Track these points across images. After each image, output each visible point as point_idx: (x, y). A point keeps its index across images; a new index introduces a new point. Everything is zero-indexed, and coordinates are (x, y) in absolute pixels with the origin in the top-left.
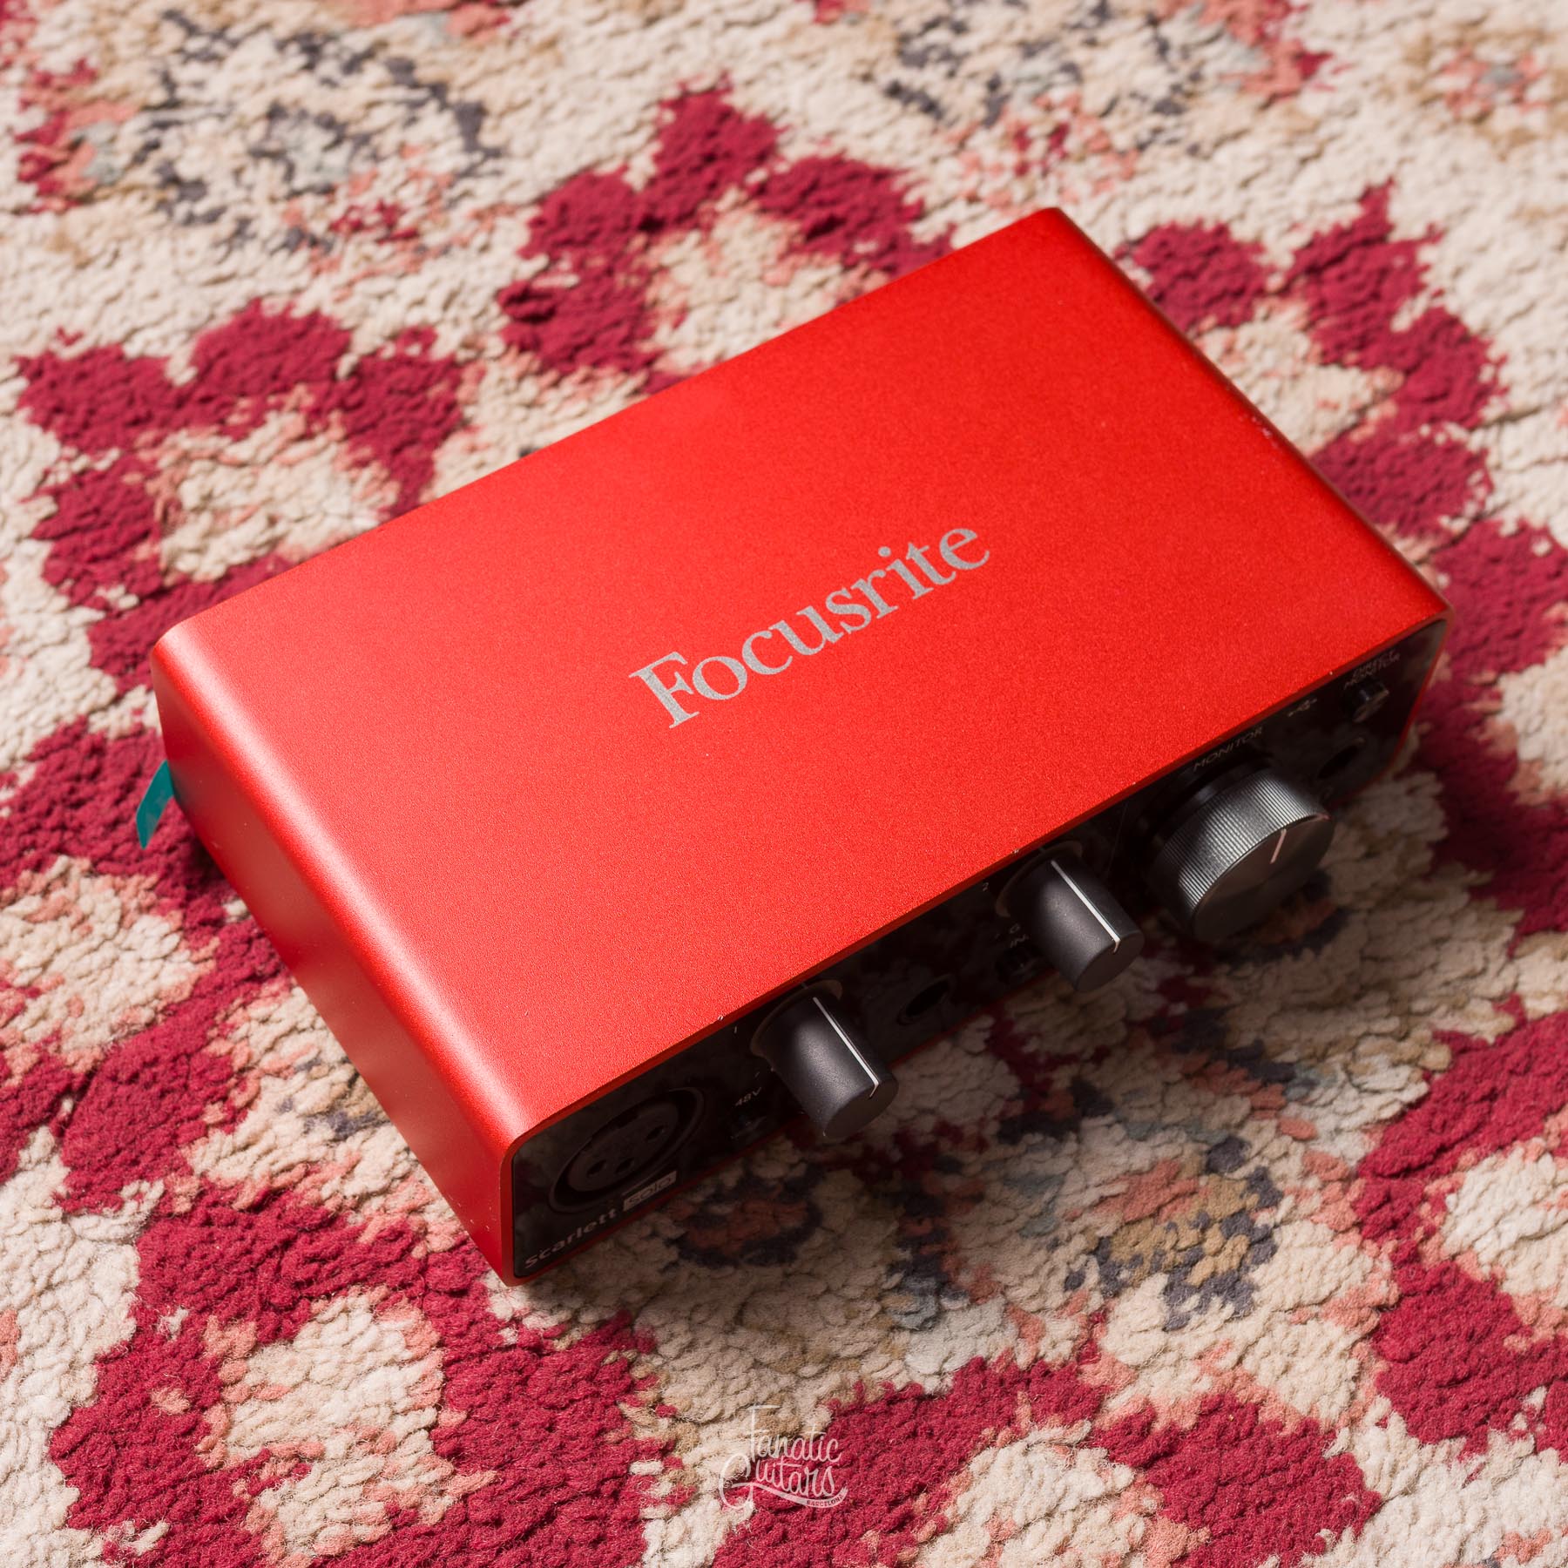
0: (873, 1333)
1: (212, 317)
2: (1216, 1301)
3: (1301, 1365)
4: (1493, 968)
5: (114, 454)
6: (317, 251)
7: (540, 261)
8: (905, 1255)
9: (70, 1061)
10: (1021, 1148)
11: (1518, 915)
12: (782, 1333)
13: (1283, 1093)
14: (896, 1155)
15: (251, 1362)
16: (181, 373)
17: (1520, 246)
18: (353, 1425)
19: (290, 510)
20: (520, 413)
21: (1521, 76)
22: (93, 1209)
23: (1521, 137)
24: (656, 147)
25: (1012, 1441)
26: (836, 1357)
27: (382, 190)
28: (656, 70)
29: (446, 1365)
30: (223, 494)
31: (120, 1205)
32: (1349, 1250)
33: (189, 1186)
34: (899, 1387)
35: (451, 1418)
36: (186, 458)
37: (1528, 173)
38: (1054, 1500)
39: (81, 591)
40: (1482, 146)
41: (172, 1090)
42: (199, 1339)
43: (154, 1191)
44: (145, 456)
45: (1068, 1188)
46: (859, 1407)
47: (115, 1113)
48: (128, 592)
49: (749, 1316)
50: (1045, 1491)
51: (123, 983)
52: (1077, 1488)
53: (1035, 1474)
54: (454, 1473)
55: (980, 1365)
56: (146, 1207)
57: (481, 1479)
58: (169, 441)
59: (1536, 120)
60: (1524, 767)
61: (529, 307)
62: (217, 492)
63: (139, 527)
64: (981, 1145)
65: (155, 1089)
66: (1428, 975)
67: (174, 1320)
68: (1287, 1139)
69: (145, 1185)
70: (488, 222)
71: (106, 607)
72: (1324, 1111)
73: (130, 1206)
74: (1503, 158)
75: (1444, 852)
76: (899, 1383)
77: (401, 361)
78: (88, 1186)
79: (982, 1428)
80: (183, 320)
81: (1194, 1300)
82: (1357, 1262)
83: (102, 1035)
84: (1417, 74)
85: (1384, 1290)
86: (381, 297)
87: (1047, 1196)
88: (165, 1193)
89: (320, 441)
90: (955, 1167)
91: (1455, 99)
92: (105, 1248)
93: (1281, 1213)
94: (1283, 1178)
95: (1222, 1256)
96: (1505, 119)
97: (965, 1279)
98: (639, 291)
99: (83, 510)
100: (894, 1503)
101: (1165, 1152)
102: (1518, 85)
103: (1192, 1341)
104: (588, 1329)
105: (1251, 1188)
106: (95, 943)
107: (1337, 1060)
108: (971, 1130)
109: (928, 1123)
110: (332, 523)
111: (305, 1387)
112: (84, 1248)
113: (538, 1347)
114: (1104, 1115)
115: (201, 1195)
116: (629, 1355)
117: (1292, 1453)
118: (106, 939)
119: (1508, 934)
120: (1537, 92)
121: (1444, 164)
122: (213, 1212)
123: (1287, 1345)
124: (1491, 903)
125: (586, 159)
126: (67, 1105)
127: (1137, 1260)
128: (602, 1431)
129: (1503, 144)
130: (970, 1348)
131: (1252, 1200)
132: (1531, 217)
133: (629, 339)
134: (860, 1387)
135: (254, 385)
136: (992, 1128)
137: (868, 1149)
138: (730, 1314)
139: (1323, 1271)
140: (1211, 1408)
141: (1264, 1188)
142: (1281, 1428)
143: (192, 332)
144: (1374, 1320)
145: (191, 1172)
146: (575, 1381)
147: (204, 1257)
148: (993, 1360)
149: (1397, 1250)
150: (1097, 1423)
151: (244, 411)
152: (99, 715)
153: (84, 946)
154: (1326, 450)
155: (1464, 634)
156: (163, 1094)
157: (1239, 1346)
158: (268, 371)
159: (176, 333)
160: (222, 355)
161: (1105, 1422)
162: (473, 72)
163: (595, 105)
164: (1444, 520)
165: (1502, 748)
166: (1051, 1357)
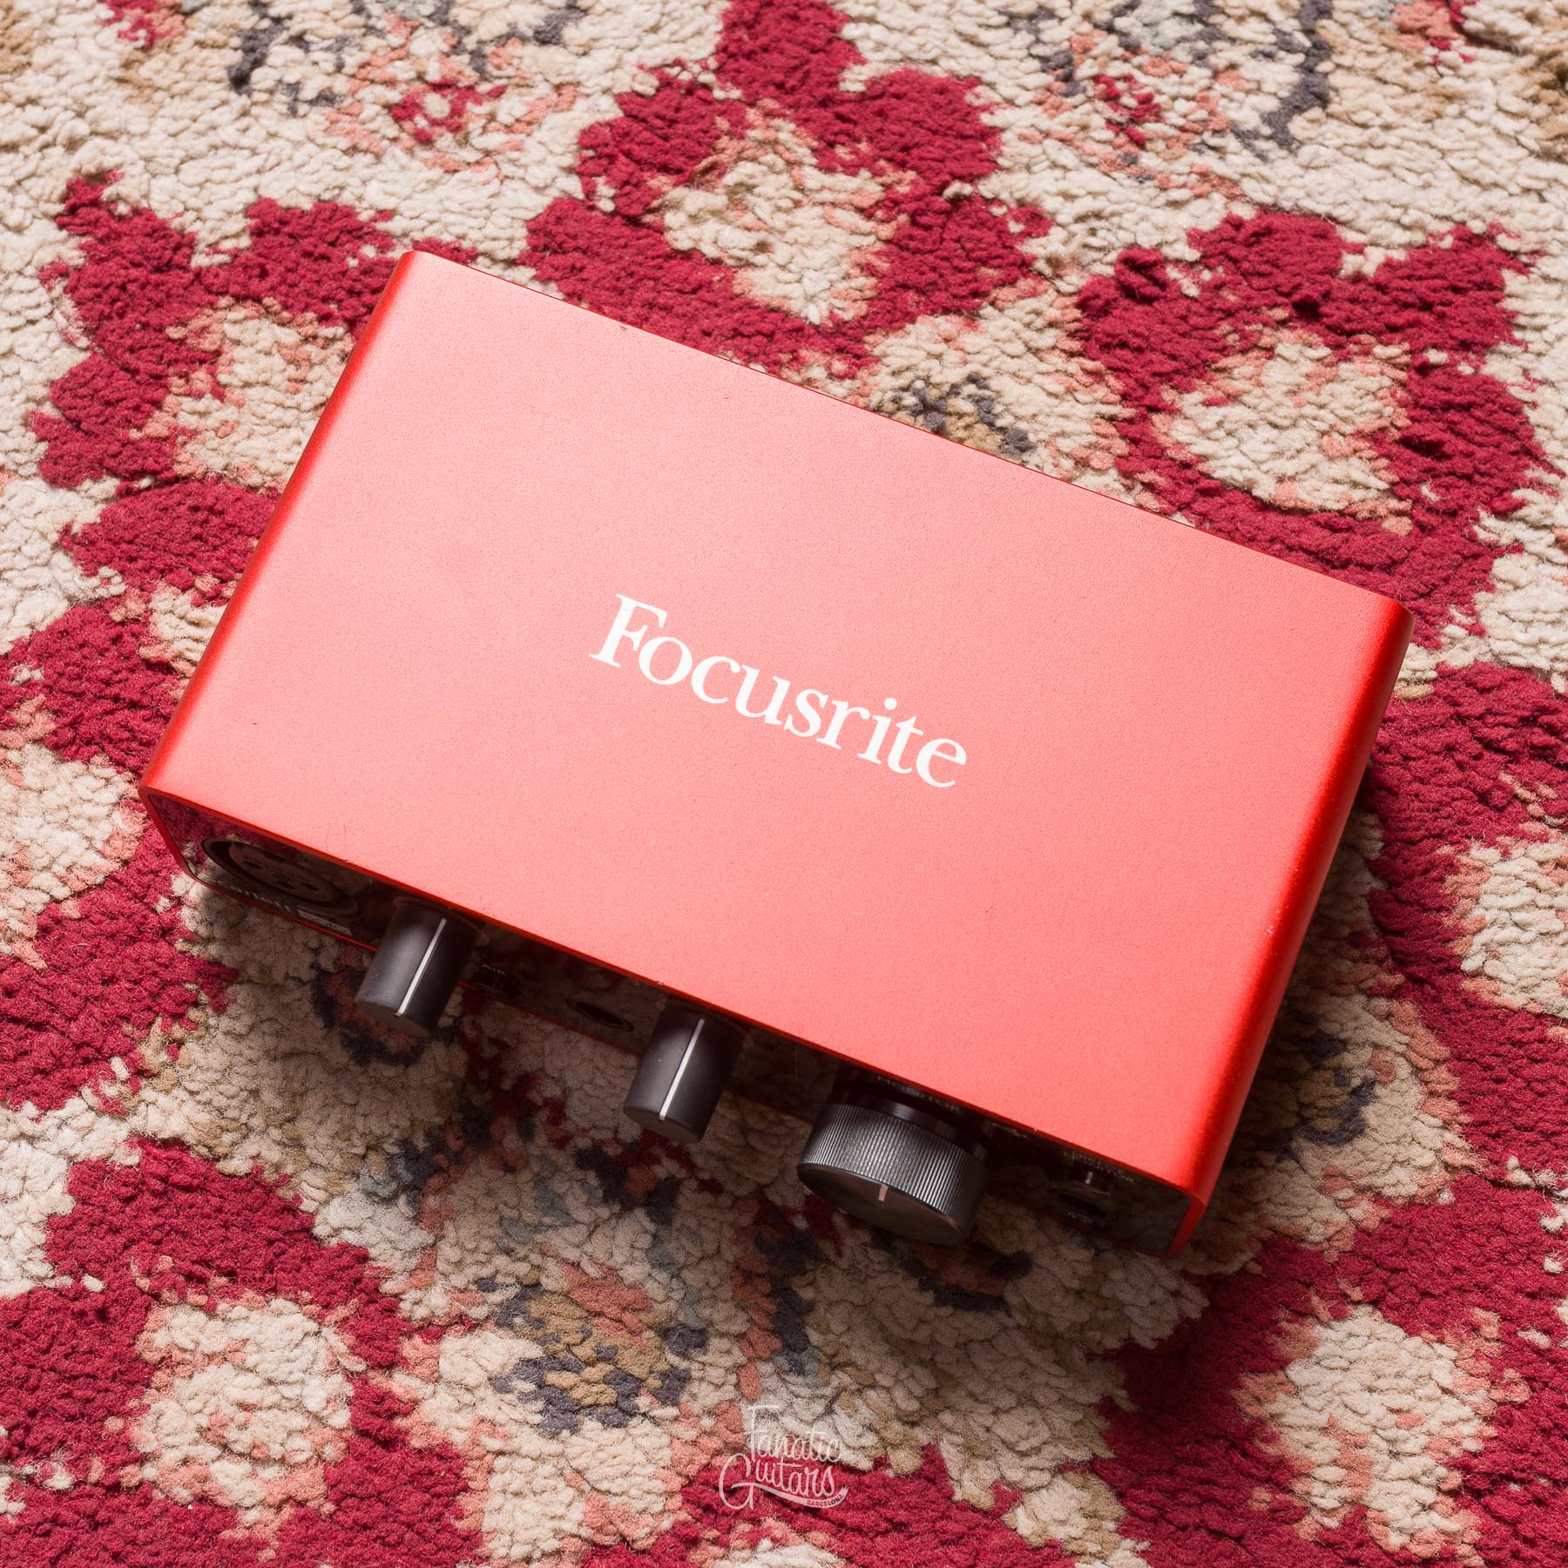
0: (337, 1161)
1: (934, 62)
2: (540, 1405)
3: (529, 1504)
4: (1032, 1461)
5: (736, 94)
6: (1060, 86)
7: (1192, 255)
8: (421, 1143)
9: (180, 458)
10: (579, 1174)
11: (1106, 1454)
12: (294, 1095)
13: (774, 1352)
14: (507, 1085)
15: (28, 746)
16: (853, 81)
18: (23, 848)
19: (781, 253)
20: (1017, 348)
22: (77, 559)
24: (1399, 256)
25: (311, 1317)
26: (302, 1147)
27: (1164, 87)
28: (1496, 197)
29: (111, 877)
30: (759, 196)
31: (92, 573)
32: (658, 1486)
33: (134, 607)
34: (302, 1207)
35: (71, 909)
36: (773, 144)
38: (282, 1377)
39: (591, 165)
41: (206, 542)
42: (21, 701)
43: (118, 587)
44: (752, 115)
45: (567, 1233)
46: (269, 1190)
47: (158, 518)
48: (613, 198)
49: (293, 1063)
50: (286, 1367)
51: (271, 445)
52: (306, 1391)
53: (297, 1352)
54: (30, 939)
55: (362, 1257)
56: (102, 592)
57: (35, 960)
58: (777, 122)
60: (1281, 1377)
61: (1135, 279)
62: (756, 191)
63: (679, 161)
64: (561, 1143)
65: (196, 530)
66: (985, 1409)
67: (24, 673)
68: (733, 1379)
69: (118, 579)
70: (1206, 187)
71: (590, 193)
72: (786, 1396)
73: (95, 581)
75: (1129, 1354)
76: (307, 1206)
77: (998, 226)
78: (93, 543)
79: (307, 1289)
80: (909, 45)
81: (529, 1387)
82: (653, 1497)
83: (216, 463)
85: (641, 1533)
86: (1054, 165)
87: (547, 1220)
88: (119, 596)
89: (868, 226)
90: (527, 1134)
92: (54, 589)
93: (659, 1412)
94: (694, 1396)
95: (587, 1387)
97: (432, 1202)
98: (1224, 351)
99: (664, 112)
100: (205, 1263)
101: (654, 1289)
103: (492, 1406)
104: (205, 956)
105: (664, 1375)
106: (289, 403)
107: (842, 1378)
108: (568, 1126)
109: (551, 1091)
110: (795, 290)
111: (33, 795)
112: (44, 576)
113: (168, 931)
114: (652, 1221)
115: (136, 621)
116: (204, 998)
117: (444, 1538)
118: (298, 408)
119: (1081, 1455)
122: (127, 637)
123: (539, 1483)
124: (1103, 1424)
125: (1341, 213)
126: (145, 482)
127: (539, 1323)
128: (127, 1018)
130: (373, 1240)
131: (654, 1382)
133: (1165, 377)
134: (285, 1180)
135: (886, 140)
136: (583, 1143)
137: (497, 1060)
138: (285, 1046)
139: (627, 1475)
140: (444, 1454)
141: (673, 1386)
142: (460, 1517)
143: (907, 59)
144: (608, 1540)
145: (148, 601)
146: (155, 974)
147: (85, 657)
148: (374, 1264)
149: (685, 1524)
150: (371, 1374)
151: (856, 152)
152: (487, 262)
153: (280, 397)
154: (1512, 1013)
155: (1386, 1247)
156: (197, 537)
157: (510, 1446)
158: (907, 139)
159: (895, 48)
160: (897, 96)
161: (378, 1379)
162: (1364, 62)
163: (1411, 177)
164: (1513, 1162)
165: (1285, 1349)
166: (405, 1306)
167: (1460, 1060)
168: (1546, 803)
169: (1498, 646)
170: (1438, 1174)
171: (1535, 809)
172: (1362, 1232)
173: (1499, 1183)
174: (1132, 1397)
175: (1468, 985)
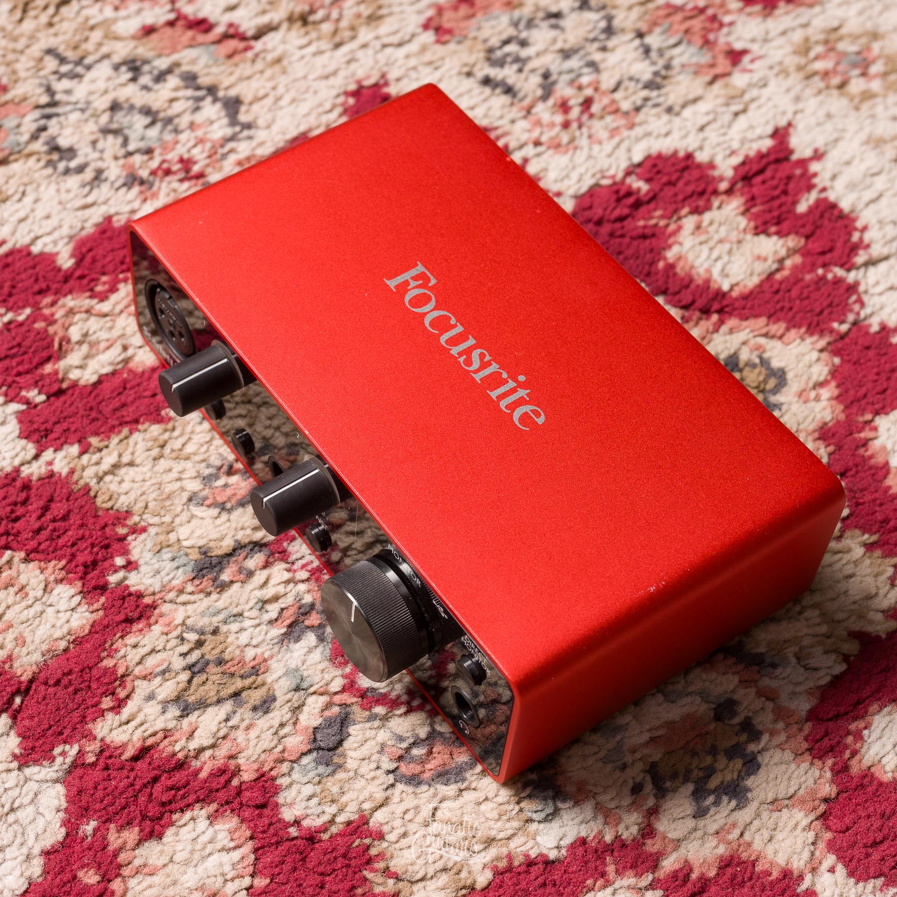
0: (516, 824)
1: (83, 228)
2: (725, 799)
3: (780, 836)
4: (882, 592)
5: (28, 311)
6: (143, 188)
8: (533, 776)
9: (19, 673)
11: (895, 561)
13: (759, 672)
15: (137, 852)
16: (66, 262)
17: (871, 160)
18: (201, 888)
19: (135, 341)
21: (865, 59)
22: (36, 762)
23: (867, 96)
25: (605, 887)
26: (494, 839)
27: (181, 150)
28: (342, 74)
29: (256, 850)
30: (95, 332)
31: (53, 759)
32: (805, 766)
33: (94, 747)
34: (533, 856)
35: (261, 882)
36: (71, 312)
37: (873, 116)
39: (12, 393)
40: (844, 102)
41: (82, 689)
42: (105, 838)
43: (73, 750)
44: (47, 312)
45: (630, 733)
46: (509, 869)
47: (48, 704)
48: (40, 393)
51: (48, 626)
55: (583, 841)
56: (69, 760)
58: (60, 303)
59: (876, 85)
60: (893, 471)
62: (91, 332)
63: (45, 354)
65: (71, 689)
67: (89, 827)
68: (763, 699)
69: (67, 747)
71: (27, 402)
72: (784, 682)
73: (59, 760)
74: (857, 109)
76: (533, 854)
78: (33, 749)
79: (586, 880)
80: (65, 231)
81: (711, 799)
82: (810, 773)
83: (37, 657)
84: (803, 61)
85: (828, 789)
87: (618, 738)
88: (80, 751)
91: (826, 74)
92: (45, 785)
93: (762, 744)
94: (762, 723)
95: (727, 771)
96: (857, 85)
97: (570, 789)
99: (11, 345)
101: (688, 709)
102: (863, 65)
103: (712, 824)
104: (341, 827)
105: (742, 730)
106: (30, 602)
107: (790, 651)
111: (170, 866)
112: (32, 786)
113: (311, 838)
115: (102, 752)
116: (367, 841)
117: (777, 890)
118: (37, 600)
119: (890, 571)
120: (874, 69)
121: (821, 113)
122: (110, 761)
123: (770, 824)
124: (878, 553)
125: (303, 128)
126: (18, 700)
127: (675, 775)
128: (353, 888)
129: (857, 100)
130: (575, 832)
131: (744, 737)
132: (876, 142)
134: (510, 857)
135: (110, 267)
139: (790, 778)
140: (727, 864)
141: (750, 729)
142: (770, 874)
143: (71, 238)
144: (823, 807)
145: (95, 738)
146: (335, 858)
147: (105, 789)
148: (590, 838)
149: (834, 765)
150: (656, 875)
151: (105, 283)
152: (26, 466)
153: (24, 604)
154: (760, 285)
155: (852, 392)
156: (76, 692)
157: (741, 826)
158: (118, 259)
159: (62, 238)
160: (90, 250)
161: (661, 874)
162: (232, 79)
163: (307, 96)
164: (835, 325)
165: (880, 460)
166: (625, 835)
167: (772, 317)
168: (662, 217)
169: (571, 192)
170: (825, 355)
171: (662, 223)
172: (838, 398)
173: (843, 337)
174: (872, 533)
175: (735, 294)
